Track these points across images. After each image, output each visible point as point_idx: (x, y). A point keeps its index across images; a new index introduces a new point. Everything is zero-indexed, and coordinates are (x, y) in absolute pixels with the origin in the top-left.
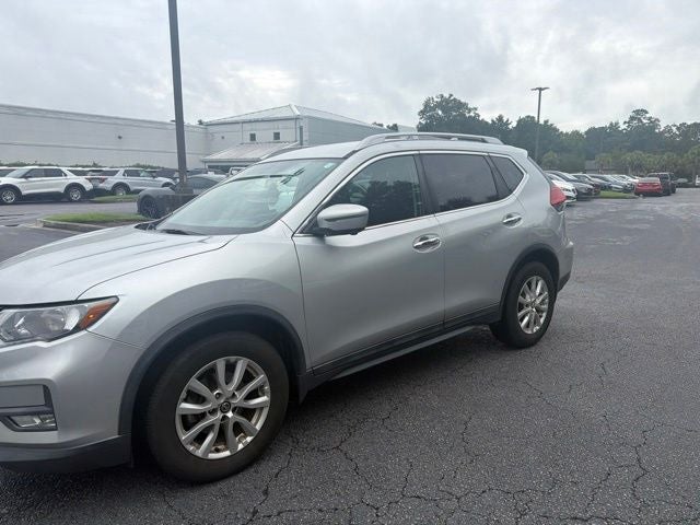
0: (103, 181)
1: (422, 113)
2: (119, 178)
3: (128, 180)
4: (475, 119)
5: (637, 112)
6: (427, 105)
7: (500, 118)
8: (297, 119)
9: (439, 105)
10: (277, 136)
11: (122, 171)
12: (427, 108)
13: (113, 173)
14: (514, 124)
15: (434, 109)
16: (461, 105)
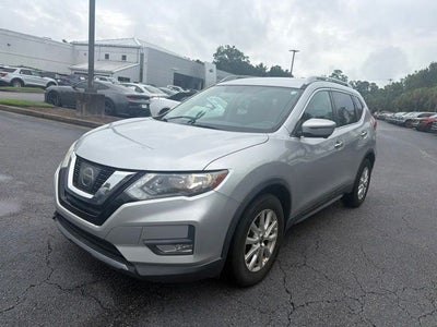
0: (4, 75)
1: (216, 55)
2: (16, 75)
3: (23, 77)
4: (247, 64)
5: (336, 71)
6: (219, 50)
7: (261, 65)
8: (139, 48)
9: (226, 52)
10: (124, 58)
11: (19, 69)
12: (219, 53)
13: (13, 71)
14: (269, 70)
15: (222, 54)
16: (239, 54)
